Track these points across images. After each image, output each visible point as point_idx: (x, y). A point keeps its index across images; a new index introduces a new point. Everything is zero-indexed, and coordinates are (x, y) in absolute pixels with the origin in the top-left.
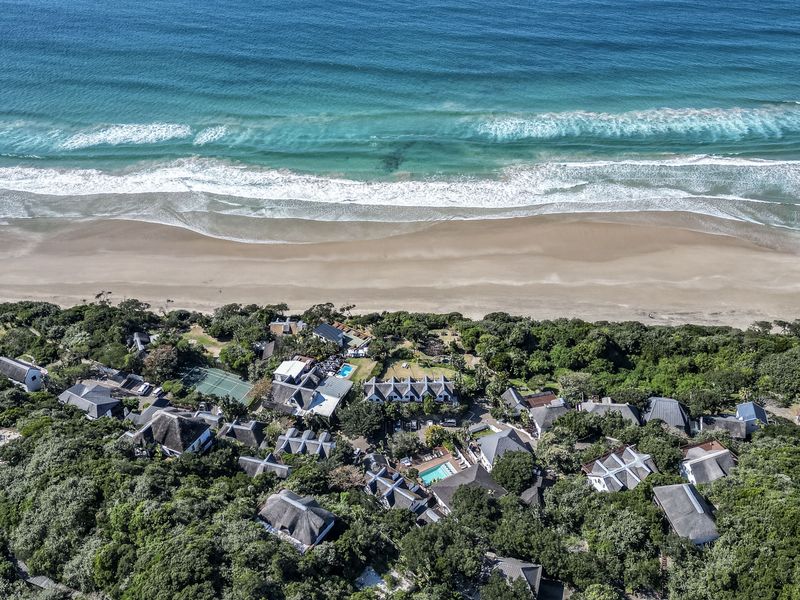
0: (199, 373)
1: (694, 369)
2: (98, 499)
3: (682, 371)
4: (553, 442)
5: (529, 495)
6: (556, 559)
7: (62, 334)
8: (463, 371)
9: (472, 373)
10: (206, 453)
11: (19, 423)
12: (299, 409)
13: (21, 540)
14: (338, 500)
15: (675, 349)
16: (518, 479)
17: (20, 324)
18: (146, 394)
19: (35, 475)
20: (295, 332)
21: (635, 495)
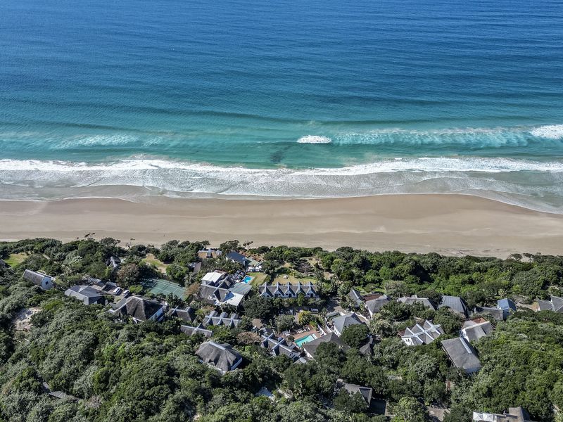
0: (152, 282)
1: (472, 282)
2: (96, 342)
3: (464, 283)
4: (379, 318)
5: (365, 349)
6: (381, 383)
7: (64, 258)
8: (323, 280)
9: (328, 282)
10: (161, 322)
11: (42, 304)
12: (217, 301)
13: (46, 368)
14: (244, 350)
15: (459, 270)
16: (357, 339)
17: (36, 252)
18: (119, 294)
19: (55, 330)
20: (215, 257)
21: (431, 346)
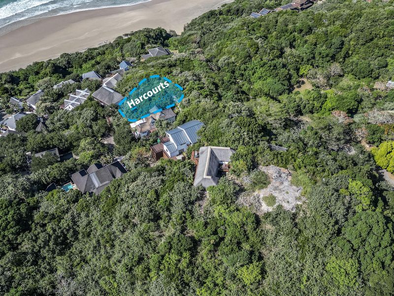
1: (98, 64)
5: (40, 128)
15: (86, 59)
16: (30, 124)
21: (86, 102)
